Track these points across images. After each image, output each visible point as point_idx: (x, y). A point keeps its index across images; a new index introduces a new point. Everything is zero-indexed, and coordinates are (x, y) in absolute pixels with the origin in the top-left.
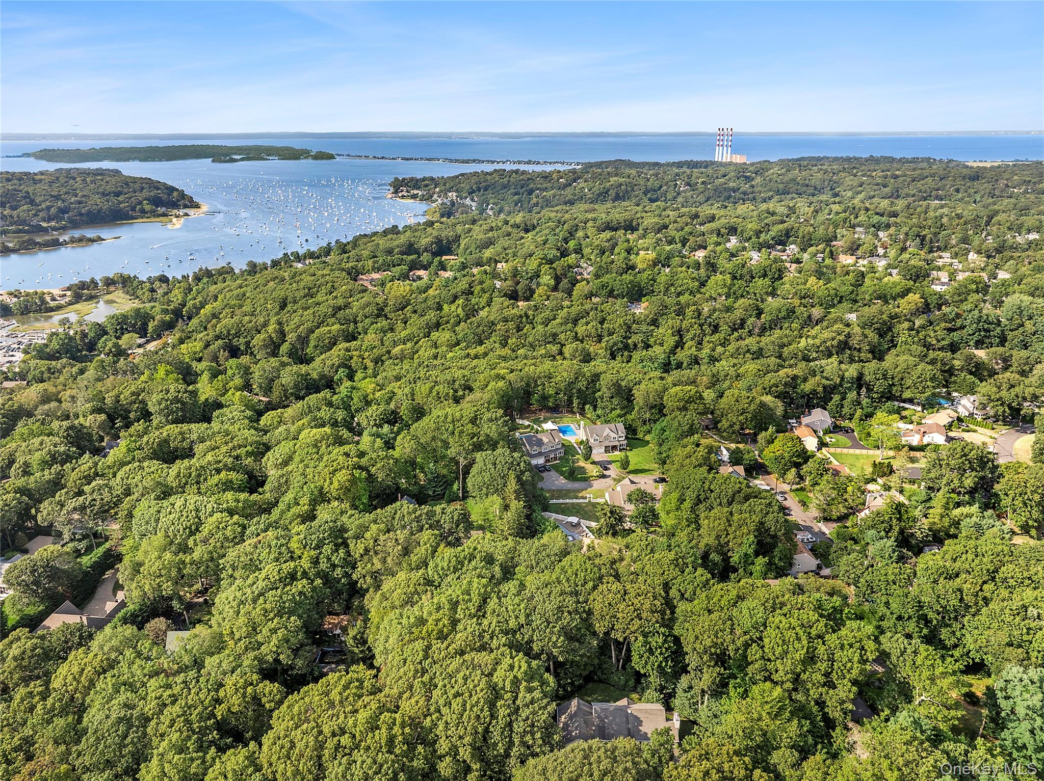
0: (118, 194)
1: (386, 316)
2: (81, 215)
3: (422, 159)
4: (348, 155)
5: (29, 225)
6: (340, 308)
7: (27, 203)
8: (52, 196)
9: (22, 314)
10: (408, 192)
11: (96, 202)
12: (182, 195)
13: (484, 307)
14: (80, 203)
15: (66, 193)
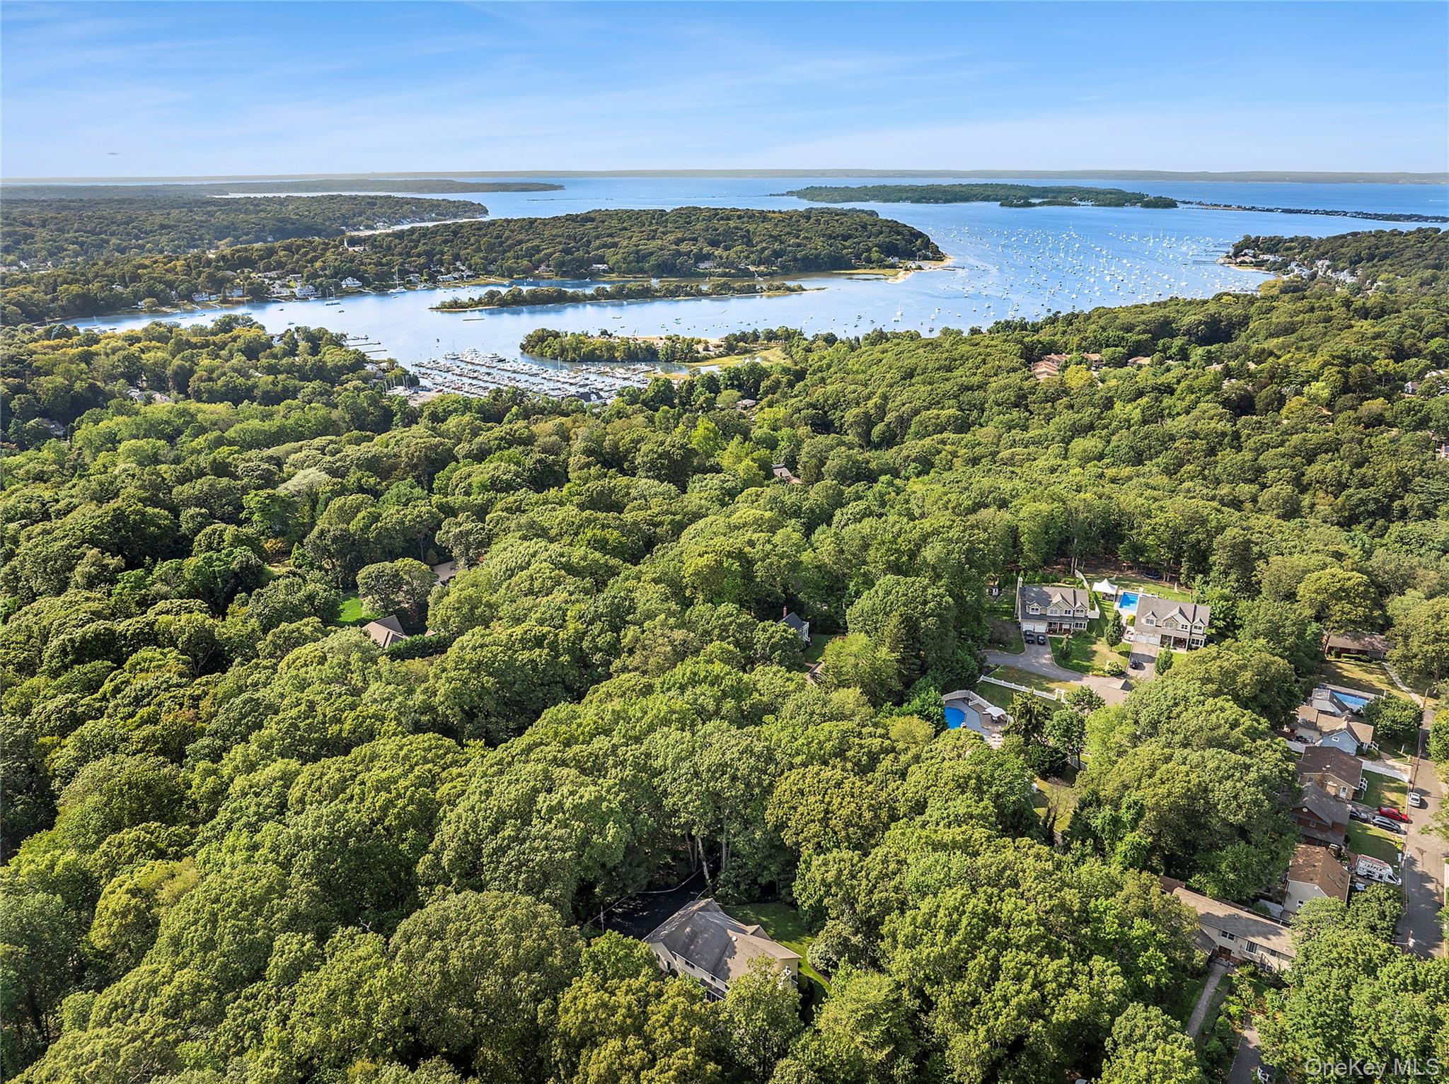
0: (845, 238)
1: (1026, 406)
2: (795, 260)
3: (1316, 212)
4: (1199, 204)
5: (736, 268)
6: (970, 388)
7: (743, 243)
8: (771, 236)
9: (667, 361)
10: (1254, 256)
11: (819, 246)
12: (927, 243)
13: (1179, 414)
14: (799, 245)
15: (789, 233)
